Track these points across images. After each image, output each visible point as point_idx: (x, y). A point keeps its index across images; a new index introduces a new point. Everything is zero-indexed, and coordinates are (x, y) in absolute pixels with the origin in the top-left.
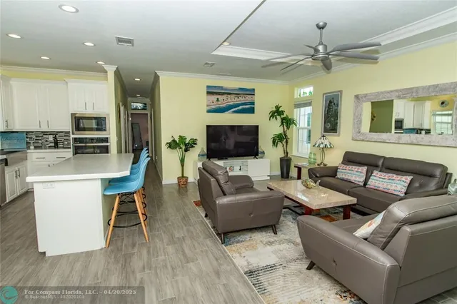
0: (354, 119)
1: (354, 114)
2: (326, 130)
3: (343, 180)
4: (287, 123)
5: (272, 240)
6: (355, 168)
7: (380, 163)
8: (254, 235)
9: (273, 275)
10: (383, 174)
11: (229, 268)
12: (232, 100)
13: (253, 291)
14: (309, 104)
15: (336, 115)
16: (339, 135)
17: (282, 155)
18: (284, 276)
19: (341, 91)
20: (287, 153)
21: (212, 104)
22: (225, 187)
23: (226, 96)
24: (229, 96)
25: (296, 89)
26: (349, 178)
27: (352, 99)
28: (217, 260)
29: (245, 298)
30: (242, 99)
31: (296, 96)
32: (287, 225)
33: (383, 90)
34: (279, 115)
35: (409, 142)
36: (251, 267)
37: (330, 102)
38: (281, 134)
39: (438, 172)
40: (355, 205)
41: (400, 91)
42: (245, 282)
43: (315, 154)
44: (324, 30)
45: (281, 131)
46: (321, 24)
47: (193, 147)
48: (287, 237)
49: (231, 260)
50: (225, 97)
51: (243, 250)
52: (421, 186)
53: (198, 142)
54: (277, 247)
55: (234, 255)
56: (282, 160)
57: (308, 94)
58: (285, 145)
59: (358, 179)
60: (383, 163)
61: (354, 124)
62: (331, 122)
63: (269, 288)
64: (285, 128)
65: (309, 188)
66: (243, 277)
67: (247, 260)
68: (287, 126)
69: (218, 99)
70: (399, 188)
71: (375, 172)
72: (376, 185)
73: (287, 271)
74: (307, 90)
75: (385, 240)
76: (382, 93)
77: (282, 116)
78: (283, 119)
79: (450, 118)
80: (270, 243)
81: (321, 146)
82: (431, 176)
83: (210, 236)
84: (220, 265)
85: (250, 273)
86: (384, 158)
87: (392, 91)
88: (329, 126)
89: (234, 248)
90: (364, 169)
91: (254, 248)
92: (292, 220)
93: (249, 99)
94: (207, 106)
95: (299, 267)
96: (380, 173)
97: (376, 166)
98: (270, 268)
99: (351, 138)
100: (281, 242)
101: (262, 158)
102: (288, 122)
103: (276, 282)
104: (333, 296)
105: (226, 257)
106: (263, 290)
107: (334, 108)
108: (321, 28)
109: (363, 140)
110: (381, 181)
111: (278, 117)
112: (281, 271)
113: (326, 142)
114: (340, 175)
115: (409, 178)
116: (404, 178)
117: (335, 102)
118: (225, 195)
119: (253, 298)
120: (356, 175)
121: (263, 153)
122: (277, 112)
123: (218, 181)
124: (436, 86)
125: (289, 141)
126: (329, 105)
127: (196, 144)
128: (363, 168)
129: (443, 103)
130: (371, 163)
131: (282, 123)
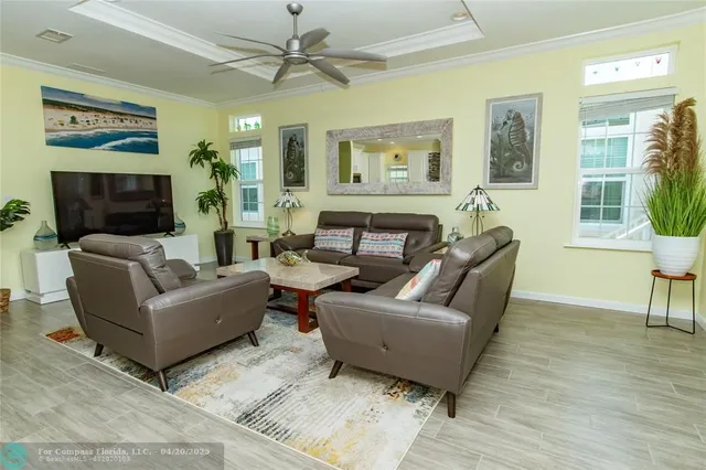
0: (328, 166)
1: (328, 158)
2: (287, 183)
3: (325, 250)
4: (222, 173)
5: (256, 356)
6: (339, 232)
7: (368, 222)
8: (219, 358)
9: (287, 405)
10: (375, 235)
11: (200, 426)
12: (107, 125)
13: (266, 442)
14: (257, 143)
15: (301, 160)
16: (308, 190)
17: (218, 227)
18: (304, 399)
19: (306, 125)
20: (226, 223)
21: (60, 127)
22: (161, 277)
23: (93, 114)
24: (101, 115)
25: (230, 117)
26: (334, 246)
27: (324, 136)
28: (166, 421)
29: (260, 459)
30: (128, 125)
31: (233, 129)
32: (266, 328)
33: (362, 126)
34: (208, 158)
35: (398, 192)
36: (244, 408)
37: (291, 140)
38: (212, 191)
39: (431, 225)
40: (356, 277)
41: (383, 127)
42: (245, 434)
43: (276, 220)
44: (299, 17)
45: (214, 187)
46: (294, 6)
47: (16, 218)
48: (279, 345)
49: (198, 411)
50: (91, 116)
51: (214, 386)
52: (417, 243)
53: (31, 208)
54: (269, 363)
55: (200, 400)
56: (217, 235)
57: (253, 128)
58: (221, 209)
59: (345, 247)
60: (371, 221)
61: (328, 173)
62: (294, 170)
63: (293, 427)
64: (220, 181)
65: (292, 265)
66: (236, 429)
67: (230, 400)
68: (223, 178)
69: (73, 119)
70: (396, 249)
71: (365, 234)
72: (370, 249)
73: (303, 392)
74: (251, 122)
75: (447, 294)
76: (362, 129)
77: (214, 160)
78: (214, 166)
79: (405, 172)
80: (256, 362)
81: (288, 205)
82: (425, 230)
83: (128, 387)
84: (179, 428)
85: (247, 417)
86: (372, 215)
87: (373, 128)
88: (292, 176)
89: (193, 390)
90: (351, 231)
91: (232, 377)
92: (272, 320)
93: (144, 125)
94: (47, 131)
95: (317, 379)
96: (371, 234)
97: (363, 227)
98: (276, 396)
99: (325, 193)
100: (271, 355)
101: (180, 234)
102: (223, 171)
103: (297, 413)
104: (382, 398)
105: (184, 410)
106: (284, 434)
107: (298, 149)
108: (295, 13)
109: (342, 194)
110: (372, 244)
111: (205, 162)
112: (296, 395)
113: (293, 199)
114: (318, 245)
115: (405, 235)
116: (399, 236)
117: (299, 140)
118: (161, 292)
119: (273, 454)
120: (341, 240)
121: (183, 225)
122: (203, 154)
123: (144, 266)
124: (421, 123)
125: (228, 202)
126: (289, 144)
127: (26, 212)
128: (347, 231)
129: (396, 156)
130: (357, 223)
131: (214, 174)
